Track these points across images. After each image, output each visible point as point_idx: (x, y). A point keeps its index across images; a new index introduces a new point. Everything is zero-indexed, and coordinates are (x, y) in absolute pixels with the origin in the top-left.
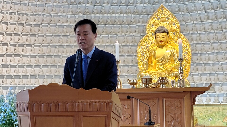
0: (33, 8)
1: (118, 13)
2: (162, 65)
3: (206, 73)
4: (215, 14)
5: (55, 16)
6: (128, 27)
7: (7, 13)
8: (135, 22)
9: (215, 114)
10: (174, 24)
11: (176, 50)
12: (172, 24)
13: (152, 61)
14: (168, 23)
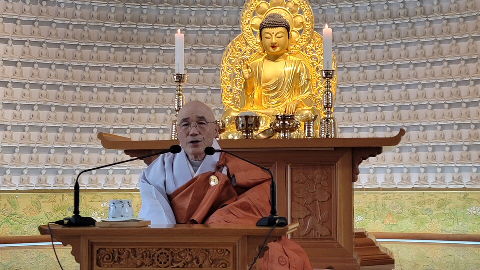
2: (275, 97)
3: (352, 126)
4: (371, 11)
6: (200, 33)
8: (213, 23)
9: (369, 207)
10: (301, 12)
11: (304, 67)
12: (296, 12)
13: (253, 90)
14: (288, 9)
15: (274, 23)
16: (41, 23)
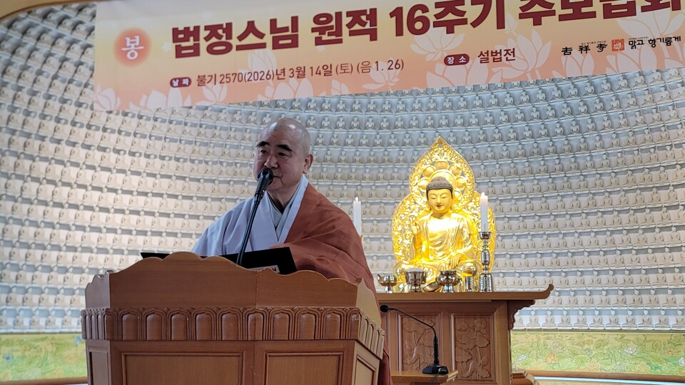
0: (203, 149)
1: (354, 161)
2: (440, 250)
3: (514, 271)
4: (529, 166)
5: (242, 165)
6: (373, 187)
7: (155, 157)
8: (384, 178)
9: (532, 347)
10: (463, 174)
11: (466, 223)
12: (458, 174)
13: (421, 244)
14: (450, 172)
15: (440, 185)
16: (235, 182)
